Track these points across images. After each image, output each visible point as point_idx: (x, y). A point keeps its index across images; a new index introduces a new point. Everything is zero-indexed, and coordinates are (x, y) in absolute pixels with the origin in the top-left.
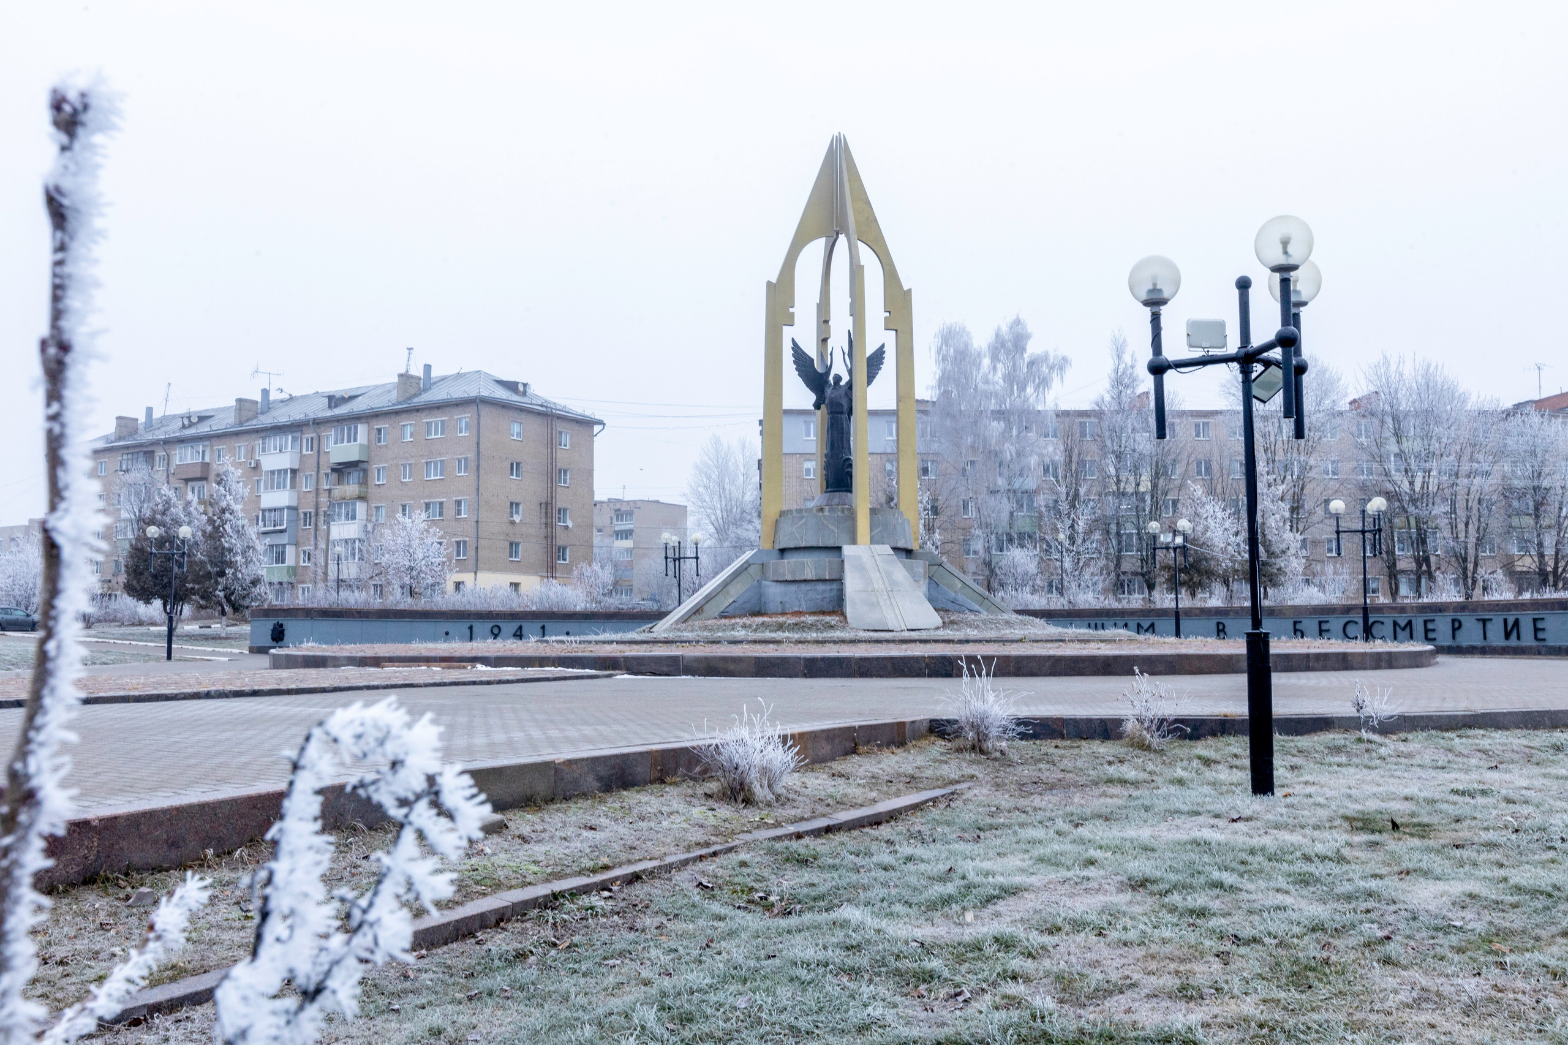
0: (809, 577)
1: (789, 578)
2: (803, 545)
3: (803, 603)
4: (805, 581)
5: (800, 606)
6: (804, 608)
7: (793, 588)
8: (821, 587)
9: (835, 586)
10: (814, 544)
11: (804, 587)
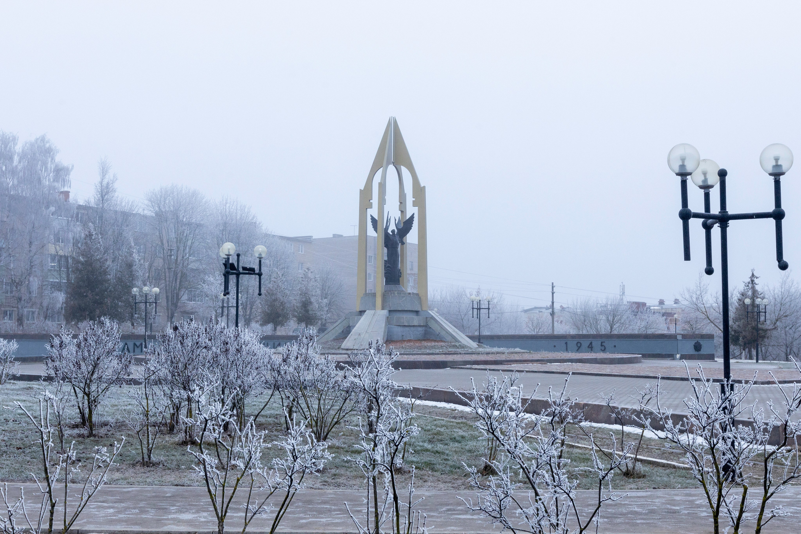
0: (416, 324)
1: (406, 325)
2: (406, 309)
3: (412, 336)
4: (414, 326)
5: (410, 337)
6: (412, 338)
7: (407, 329)
8: (420, 329)
9: (424, 328)
10: (411, 309)
11: (412, 329)
